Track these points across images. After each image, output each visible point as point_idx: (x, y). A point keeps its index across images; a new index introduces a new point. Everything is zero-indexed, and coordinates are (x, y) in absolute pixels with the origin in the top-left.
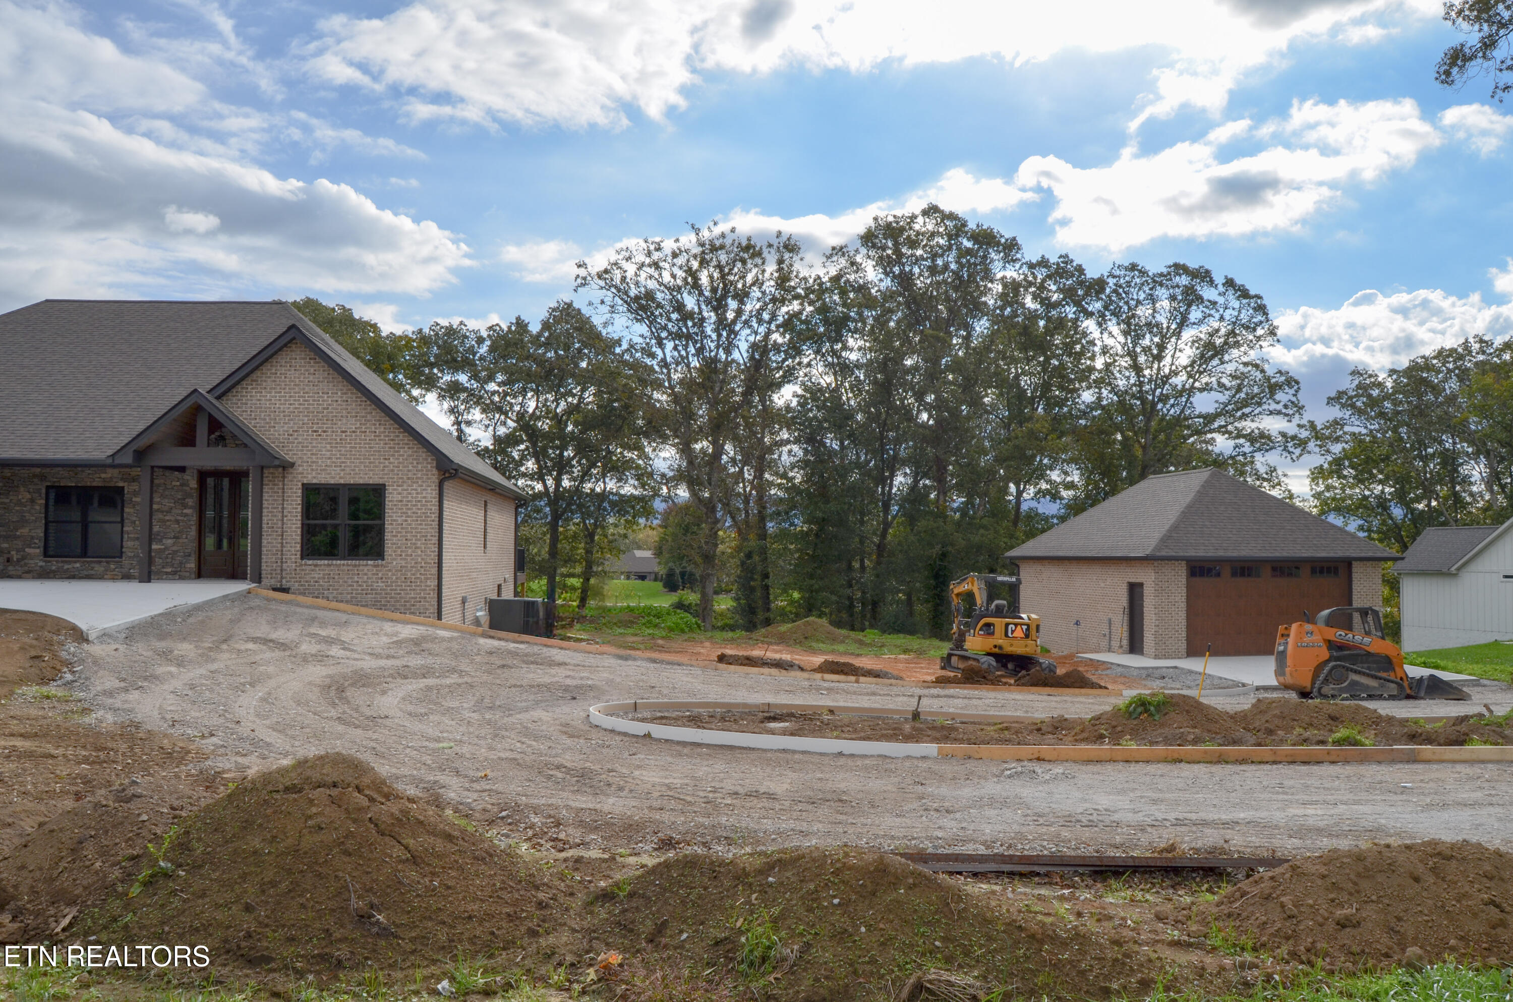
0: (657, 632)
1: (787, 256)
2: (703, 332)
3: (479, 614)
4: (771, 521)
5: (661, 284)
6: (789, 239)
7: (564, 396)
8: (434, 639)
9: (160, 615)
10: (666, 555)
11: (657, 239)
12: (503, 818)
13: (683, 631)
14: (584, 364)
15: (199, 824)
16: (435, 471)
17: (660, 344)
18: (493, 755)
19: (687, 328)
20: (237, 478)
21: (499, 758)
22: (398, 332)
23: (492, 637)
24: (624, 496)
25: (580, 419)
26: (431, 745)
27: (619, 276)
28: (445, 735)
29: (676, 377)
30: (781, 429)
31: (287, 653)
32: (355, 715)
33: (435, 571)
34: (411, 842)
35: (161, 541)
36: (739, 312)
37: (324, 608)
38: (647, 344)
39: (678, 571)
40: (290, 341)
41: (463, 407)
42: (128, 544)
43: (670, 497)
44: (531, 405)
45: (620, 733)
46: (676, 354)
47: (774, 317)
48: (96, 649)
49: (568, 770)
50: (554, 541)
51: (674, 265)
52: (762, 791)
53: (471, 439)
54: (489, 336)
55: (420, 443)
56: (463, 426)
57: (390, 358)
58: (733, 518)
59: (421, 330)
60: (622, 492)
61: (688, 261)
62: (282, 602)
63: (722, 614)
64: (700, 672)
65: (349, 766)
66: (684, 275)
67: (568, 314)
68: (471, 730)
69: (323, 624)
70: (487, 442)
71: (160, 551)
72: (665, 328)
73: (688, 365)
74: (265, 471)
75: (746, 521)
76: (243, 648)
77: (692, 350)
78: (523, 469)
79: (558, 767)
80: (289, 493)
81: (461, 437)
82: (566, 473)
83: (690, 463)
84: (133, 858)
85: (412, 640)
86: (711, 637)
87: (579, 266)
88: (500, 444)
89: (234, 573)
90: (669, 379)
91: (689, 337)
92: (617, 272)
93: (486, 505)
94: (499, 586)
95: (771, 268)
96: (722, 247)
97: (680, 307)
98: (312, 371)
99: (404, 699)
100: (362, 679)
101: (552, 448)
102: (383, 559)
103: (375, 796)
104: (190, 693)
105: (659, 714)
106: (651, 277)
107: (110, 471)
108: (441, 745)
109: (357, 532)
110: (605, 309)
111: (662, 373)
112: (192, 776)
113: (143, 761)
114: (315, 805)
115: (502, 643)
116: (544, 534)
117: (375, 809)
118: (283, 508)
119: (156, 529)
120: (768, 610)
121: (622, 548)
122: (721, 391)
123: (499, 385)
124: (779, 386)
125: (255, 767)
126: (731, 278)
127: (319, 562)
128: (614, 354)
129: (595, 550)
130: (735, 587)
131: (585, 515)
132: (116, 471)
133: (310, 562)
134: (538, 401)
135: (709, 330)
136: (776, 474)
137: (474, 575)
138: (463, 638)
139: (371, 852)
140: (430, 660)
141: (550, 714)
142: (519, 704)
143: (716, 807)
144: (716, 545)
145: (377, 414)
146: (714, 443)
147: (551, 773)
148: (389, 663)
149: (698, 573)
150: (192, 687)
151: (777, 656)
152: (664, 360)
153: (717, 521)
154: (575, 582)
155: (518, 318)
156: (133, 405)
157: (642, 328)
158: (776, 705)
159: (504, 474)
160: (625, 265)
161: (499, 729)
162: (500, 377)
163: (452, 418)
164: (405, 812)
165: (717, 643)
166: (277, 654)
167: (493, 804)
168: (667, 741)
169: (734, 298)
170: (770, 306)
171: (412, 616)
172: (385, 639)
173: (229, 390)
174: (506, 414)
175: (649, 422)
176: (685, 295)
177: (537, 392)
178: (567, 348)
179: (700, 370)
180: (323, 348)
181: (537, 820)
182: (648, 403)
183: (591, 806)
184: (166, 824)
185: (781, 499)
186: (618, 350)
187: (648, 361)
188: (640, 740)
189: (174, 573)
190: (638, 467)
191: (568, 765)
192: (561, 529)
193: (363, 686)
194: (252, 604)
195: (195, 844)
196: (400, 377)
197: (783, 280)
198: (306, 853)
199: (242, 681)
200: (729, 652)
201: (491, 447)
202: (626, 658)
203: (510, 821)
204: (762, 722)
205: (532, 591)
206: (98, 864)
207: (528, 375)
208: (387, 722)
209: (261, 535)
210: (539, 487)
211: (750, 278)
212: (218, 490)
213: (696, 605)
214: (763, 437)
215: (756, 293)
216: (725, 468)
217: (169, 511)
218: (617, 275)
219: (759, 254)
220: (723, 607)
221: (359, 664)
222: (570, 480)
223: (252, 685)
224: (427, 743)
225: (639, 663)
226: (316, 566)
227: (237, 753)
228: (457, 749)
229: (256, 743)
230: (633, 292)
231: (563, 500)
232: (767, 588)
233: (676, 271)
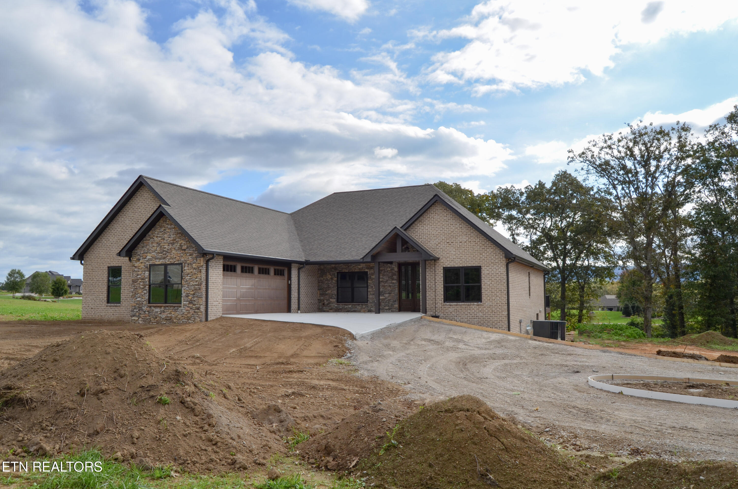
0: (621, 338)
1: (683, 133)
2: (637, 179)
3: (528, 328)
4: (683, 278)
5: (613, 157)
6: (684, 125)
7: (565, 218)
8: (507, 341)
9: (385, 328)
10: (623, 297)
11: (610, 134)
12: (547, 432)
13: (635, 338)
14: (574, 201)
15: (408, 425)
16: (504, 259)
17: (615, 188)
18: (540, 399)
19: (628, 178)
20: (415, 266)
21: (543, 401)
22: (482, 194)
23: (535, 340)
24: (598, 267)
25: (574, 229)
26: (509, 393)
27: (590, 155)
28: (515, 388)
29: (624, 204)
30: (686, 228)
31: (440, 346)
32: (472, 376)
33: (506, 307)
34: (505, 441)
35: (383, 295)
36: (657, 167)
37: (455, 325)
38: (607, 188)
39: (630, 306)
40: (435, 202)
41: (515, 227)
42: (370, 296)
43: (624, 267)
44: (549, 224)
45: (605, 391)
46: (623, 192)
47: (677, 167)
48: (359, 343)
49: (579, 409)
50: (564, 291)
51: (619, 146)
52: (689, 427)
53: (519, 242)
54: (526, 191)
55: (496, 245)
56: (515, 236)
57: (479, 206)
58: (660, 277)
59: (492, 191)
60: (597, 265)
61: (627, 143)
62: (436, 322)
63: (656, 329)
64: (647, 360)
65: (474, 401)
66: (625, 150)
67: (565, 177)
68: (528, 386)
69: (455, 333)
70: (527, 243)
71: (383, 299)
72: (617, 179)
73: (630, 197)
74: (427, 262)
75: (668, 279)
76: (420, 343)
77: (632, 189)
78: (546, 256)
79: (574, 407)
80: (437, 271)
81: (515, 241)
82: (568, 256)
83: (635, 248)
84: (380, 438)
85: (497, 341)
86: (652, 341)
87: (569, 152)
88: (534, 244)
89: (414, 309)
90: (621, 205)
91: (630, 182)
92: (589, 153)
93: (529, 274)
94: (537, 314)
95: (675, 141)
96: (646, 134)
97: (624, 167)
98: (445, 215)
99: (494, 369)
100: (474, 359)
101: (560, 244)
102: (481, 302)
103: (487, 417)
104: (398, 364)
105: (626, 382)
106: (607, 153)
107: (361, 264)
108: (514, 393)
109: (468, 289)
110: (584, 172)
111: (616, 202)
112: (402, 402)
113: (381, 394)
114: (459, 419)
115: (541, 343)
116: (558, 288)
117: (487, 423)
118: (435, 279)
119: (381, 290)
120: (684, 326)
121: (599, 294)
122: (649, 210)
123: (532, 215)
124: (682, 204)
125: (428, 399)
126: (652, 149)
127: (452, 304)
128: (589, 194)
129: (585, 295)
130: (663, 314)
131: (579, 277)
132: (364, 265)
133: (448, 304)
134: (552, 221)
135: (641, 177)
136: (684, 252)
137: (525, 309)
138: (521, 340)
139: (486, 444)
140: (506, 351)
141: (567, 380)
142: (551, 374)
143: (663, 434)
144: (652, 292)
145: (476, 233)
146: (647, 237)
147: (570, 410)
148: (487, 352)
149: (642, 307)
150: (399, 361)
151: (691, 352)
152: (617, 196)
153: (651, 279)
154: (575, 312)
155: (540, 181)
156: (370, 235)
157: (605, 180)
158: (693, 380)
159: (537, 259)
160: (593, 149)
161: (542, 386)
162: (532, 211)
163: (510, 233)
164: (502, 426)
165: (655, 344)
166: (435, 346)
167: (541, 424)
168: (631, 396)
169: (654, 159)
170: (675, 162)
171: (496, 329)
172: (484, 340)
173: (409, 226)
174: (536, 229)
175: (611, 228)
176: (626, 161)
177: (551, 217)
178: (565, 194)
179: (637, 199)
180: (450, 204)
181: (564, 434)
182: (610, 218)
183: (593, 428)
184: (394, 423)
185: (688, 266)
186: (592, 193)
187: (608, 197)
188: (617, 395)
189: (389, 309)
190: (605, 252)
191: (579, 406)
192: (567, 285)
193: (475, 362)
194: (423, 323)
195: (406, 434)
196: (484, 214)
197: (682, 147)
198: (455, 442)
199: (421, 359)
200: (663, 349)
201: (529, 246)
202: (604, 352)
203: (550, 433)
204: (686, 388)
205: (553, 317)
206: (366, 439)
207: (546, 209)
208: (487, 380)
209: (426, 292)
210: (554, 264)
211: (662, 148)
212: (406, 271)
213: (642, 324)
214: (675, 233)
215: (666, 155)
216: (655, 251)
217: (386, 282)
218: (589, 154)
219: (668, 134)
220: (657, 325)
221: (473, 352)
222: (570, 260)
223: (425, 361)
224: (507, 392)
225: (613, 354)
226: (451, 305)
227: (420, 392)
228: (522, 395)
229: (428, 388)
230: (598, 162)
231: (567, 270)
232: (682, 314)
233: (621, 149)
